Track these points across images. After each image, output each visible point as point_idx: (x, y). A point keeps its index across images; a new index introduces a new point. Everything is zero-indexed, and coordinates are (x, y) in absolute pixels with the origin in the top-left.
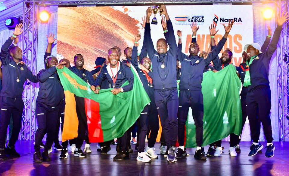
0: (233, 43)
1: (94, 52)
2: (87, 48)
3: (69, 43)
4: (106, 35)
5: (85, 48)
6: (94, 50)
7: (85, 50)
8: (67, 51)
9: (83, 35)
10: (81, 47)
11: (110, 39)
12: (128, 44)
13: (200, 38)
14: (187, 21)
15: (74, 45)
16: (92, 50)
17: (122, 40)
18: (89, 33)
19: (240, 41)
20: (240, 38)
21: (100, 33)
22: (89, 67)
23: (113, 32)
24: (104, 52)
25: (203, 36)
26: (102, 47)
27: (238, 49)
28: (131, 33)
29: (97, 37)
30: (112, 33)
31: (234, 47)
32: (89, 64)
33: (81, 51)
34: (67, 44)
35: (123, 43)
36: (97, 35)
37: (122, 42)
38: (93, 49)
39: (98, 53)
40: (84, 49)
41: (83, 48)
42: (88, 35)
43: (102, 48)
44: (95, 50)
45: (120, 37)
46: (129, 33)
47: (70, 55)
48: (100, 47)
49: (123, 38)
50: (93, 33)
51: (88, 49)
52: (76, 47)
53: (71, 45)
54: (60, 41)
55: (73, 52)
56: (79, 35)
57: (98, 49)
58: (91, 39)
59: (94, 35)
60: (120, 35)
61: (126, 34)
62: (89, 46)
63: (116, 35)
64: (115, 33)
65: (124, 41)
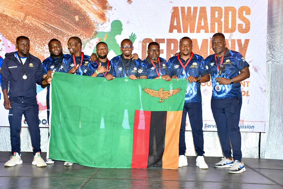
0: (237, 19)
1: (45, 29)
2: (35, 23)
3: (9, 15)
4: (62, 5)
5: (32, 22)
6: (45, 26)
7: (32, 26)
8: (7, 26)
9: (29, 4)
10: (26, 21)
11: (67, 11)
12: (91, 19)
13: (191, 12)
15: (17, 18)
16: (43, 26)
17: (84, 12)
19: (247, 17)
20: (248, 12)
21: (53, 3)
22: (37, 49)
23: (72, 2)
24: (59, 29)
25: (195, 9)
26: (55, 22)
27: (244, 27)
29: (50, 8)
30: (70, 3)
31: (239, 25)
32: (38, 45)
33: (27, 27)
34: (7, 16)
35: (84, 17)
36: (49, 6)
37: (83, 16)
38: (44, 25)
39: (50, 31)
40: (30, 24)
41: (30, 22)
42: (36, 4)
43: (57, 24)
44: (47, 26)
45: (81, 9)
47: (11, 32)
48: (53, 22)
49: (85, 10)
51: (37, 24)
52: (20, 21)
53: (12, 18)
55: (15, 27)
56: (24, 4)
57: (50, 25)
58: (41, 10)
59: (45, 4)
60: (81, 6)
61: (90, 4)
62: (37, 20)
63: (75, 6)
64: (74, 3)
65: (87, 14)
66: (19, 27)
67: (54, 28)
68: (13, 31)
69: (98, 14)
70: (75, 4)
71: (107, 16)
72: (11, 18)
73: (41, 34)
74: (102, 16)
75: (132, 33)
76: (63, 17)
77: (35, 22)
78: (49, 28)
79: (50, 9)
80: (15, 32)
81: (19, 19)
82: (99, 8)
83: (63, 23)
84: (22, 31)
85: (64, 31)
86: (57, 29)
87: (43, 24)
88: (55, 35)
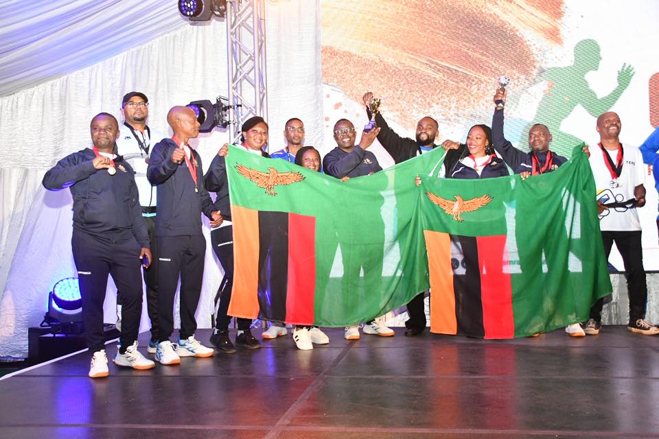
1: (430, 72)
2: (408, 62)
3: (355, 51)
4: (462, 20)
5: (403, 61)
6: (430, 66)
7: (402, 68)
8: (352, 74)
9: (394, 26)
10: (390, 60)
11: (475, 31)
12: (528, 43)
15: (372, 55)
16: (424, 66)
17: (511, 31)
18: (411, 19)
21: (444, 17)
22: (416, 115)
23: (484, 11)
24: (460, 70)
26: (450, 56)
28: (537, 8)
29: (438, 28)
30: (481, 13)
32: (416, 106)
33: (391, 71)
34: (350, 55)
35: (513, 41)
36: (436, 24)
37: (511, 37)
38: (427, 64)
39: (441, 75)
40: (399, 66)
41: (397, 62)
42: (408, 24)
43: (453, 59)
44: (433, 65)
45: (504, 23)
46: (532, 10)
48: (447, 55)
49: (513, 24)
50: (422, 18)
51: (412, 64)
52: (378, 61)
53: (361, 58)
54: (331, 48)
55: (368, 75)
57: (440, 63)
58: (419, 35)
59: (426, 22)
60: (504, 17)
61: (523, 11)
62: (412, 57)
63: (491, 19)
64: (488, 12)
65: (517, 33)
66: (375, 73)
67: (449, 68)
68: (364, 82)
69: (543, 30)
70: (491, 15)
71: (564, 32)
72: (359, 57)
73: (423, 84)
74: (553, 35)
75: (625, 64)
76: (467, 44)
77: (408, 60)
78: (439, 70)
79: (437, 31)
80: (368, 85)
81: (375, 57)
82: (545, 17)
83: (467, 56)
84: (383, 80)
85: (472, 74)
86: (456, 70)
87: (426, 62)
88: (452, 83)
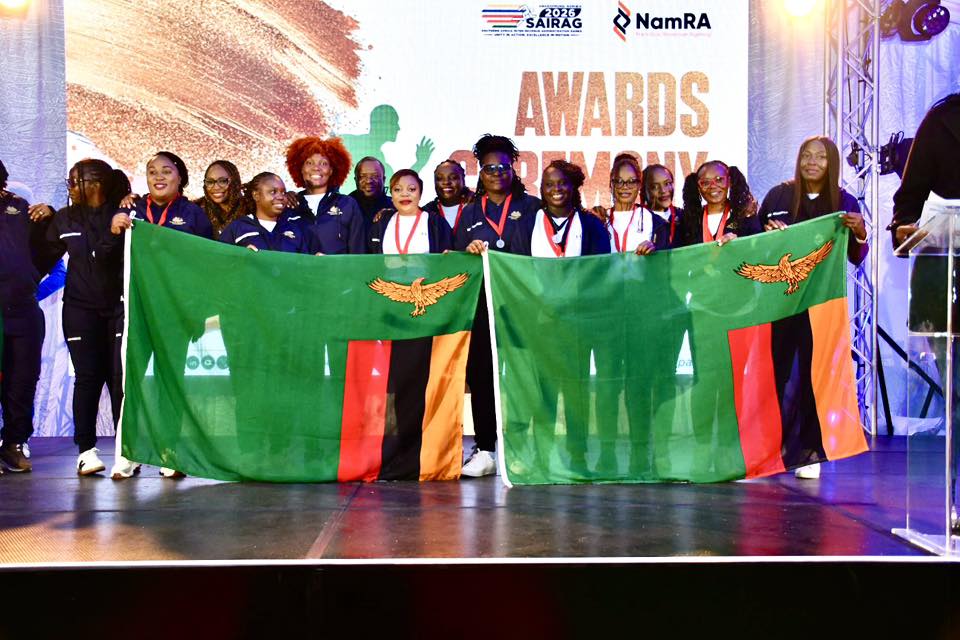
0: (679, 102)
1: (203, 128)
2: (176, 113)
3: (111, 94)
4: (244, 67)
5: (170, 111)
6: (203, 121)
7: (168, 120)
8: (106, 123)
9: (161, 67)
10: (154, 110)
11: (258, 82)
12: (319, 103)
13: (566, 83)
14: (523, 25)
15: (131, 101)
16: (196, 120)
17: (301, 86)
18: (182, 61)
19: (701, 97)
20: (704, 87)
21: (222, 62)
23: (269, 60)
24: (239, 128)
25: (578, 76)
26: (228, 111)
27: (694, 123)
28: (331, 62)
29: (213, 75)
30: (266, 61)
31: (684, 117)
33: (155, 123)
34: (103, 97)
35: (302, 98)
36: (211, 68)
37: (299, 94)
38: (199, 118)
39: (216, 132)
40: (165, 117)
41: (163, 112)
42: (177, 66)
43: (232, 115)
44: (207, 120)
45: (292, 77)
46: (325, 64)
47: (116, 137)
48: (223, 109)
49: (303, 79)
50: (195, 59)
51: (181, 116)
52: (139, 109)
53: (118, 103)
54: (79, 87)
55: (126, 125)
56: (148, 67)
57: (215, 117)
58: (190, 80)
59: (200, 66)
60: (293, 70)
61: (314, 64)
62: (183, 107)
63: (277, 70)
64: (274, 61)
65: (307, 90)
66: (134, 124)
67: (226, 126)
68: (121, 134)
69: (336, 89)
70: (277, 65)
71: (359, 95)
72: (115, 102)
73: (194, 141)
74: (348, 96)
75: (424, 138)
76: (249, 98)
77: (177, 111)
78: (213, 127)
79: (213, 78)
80: (126, 138)
81: (136, 104)
82: (340, 74)
83: (249, 114)
84: (144, 133)
85: (252, 133)
86: (234, 129)
87: (198, 115)
88: (229, 143)
